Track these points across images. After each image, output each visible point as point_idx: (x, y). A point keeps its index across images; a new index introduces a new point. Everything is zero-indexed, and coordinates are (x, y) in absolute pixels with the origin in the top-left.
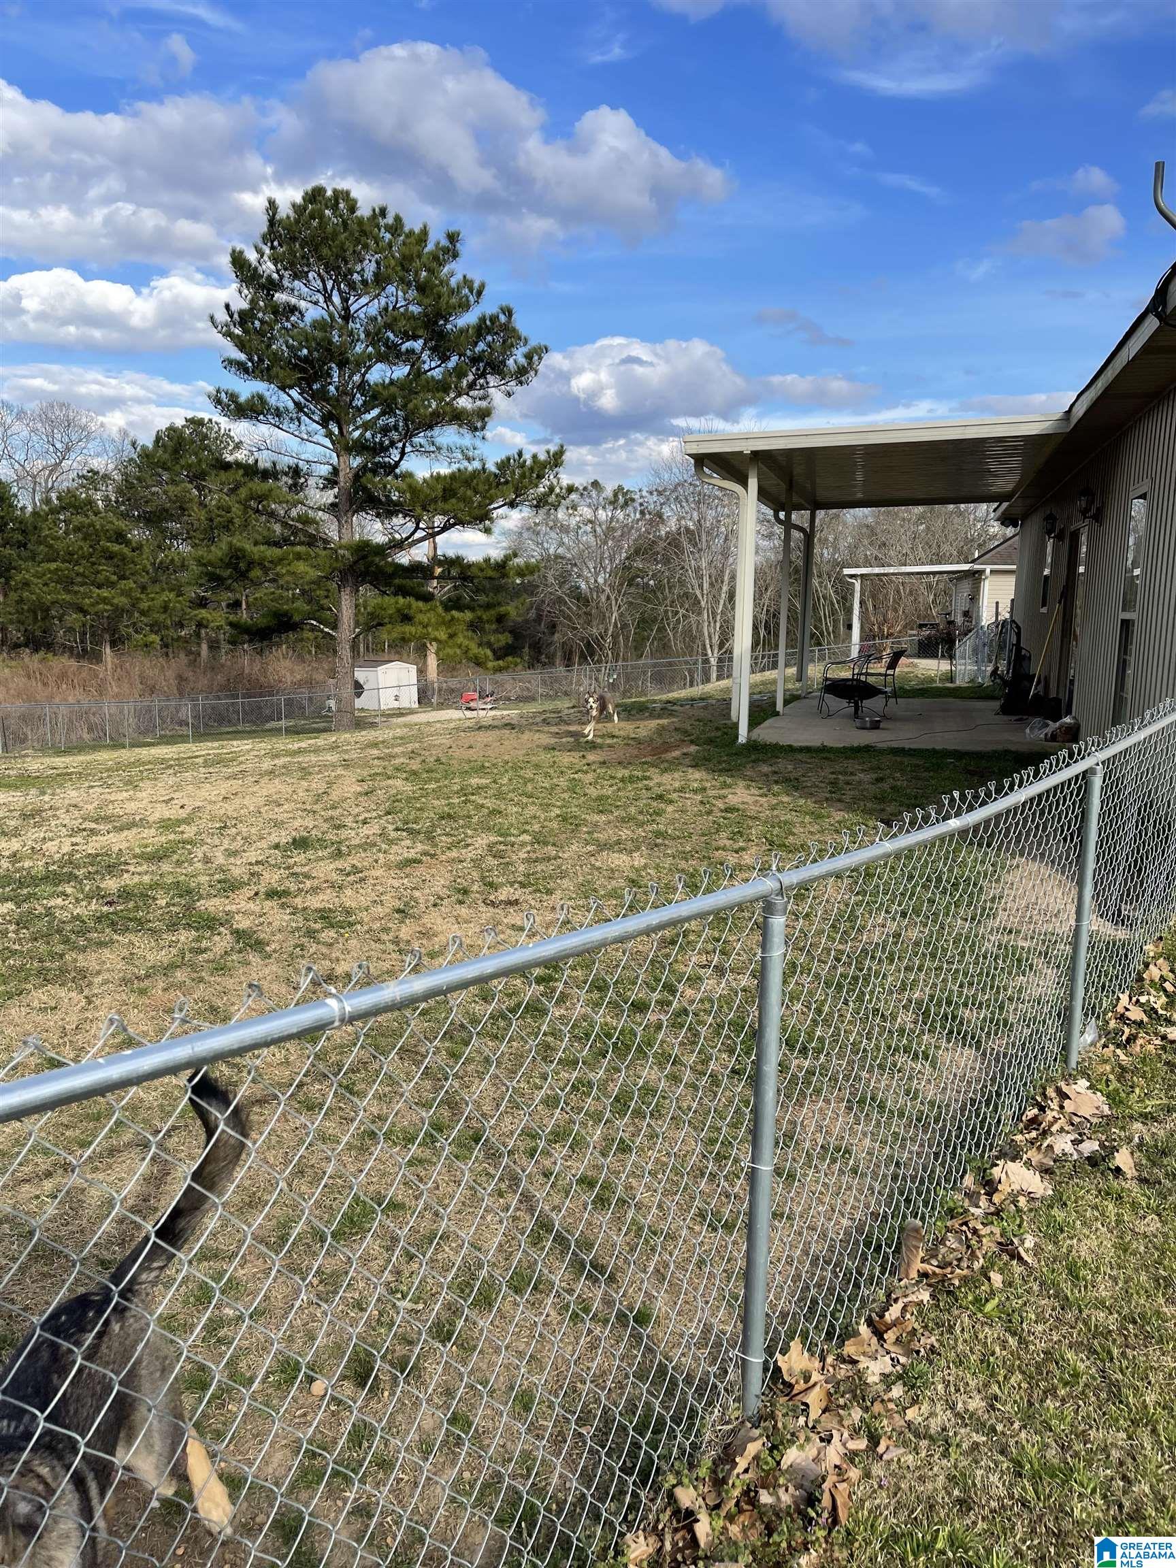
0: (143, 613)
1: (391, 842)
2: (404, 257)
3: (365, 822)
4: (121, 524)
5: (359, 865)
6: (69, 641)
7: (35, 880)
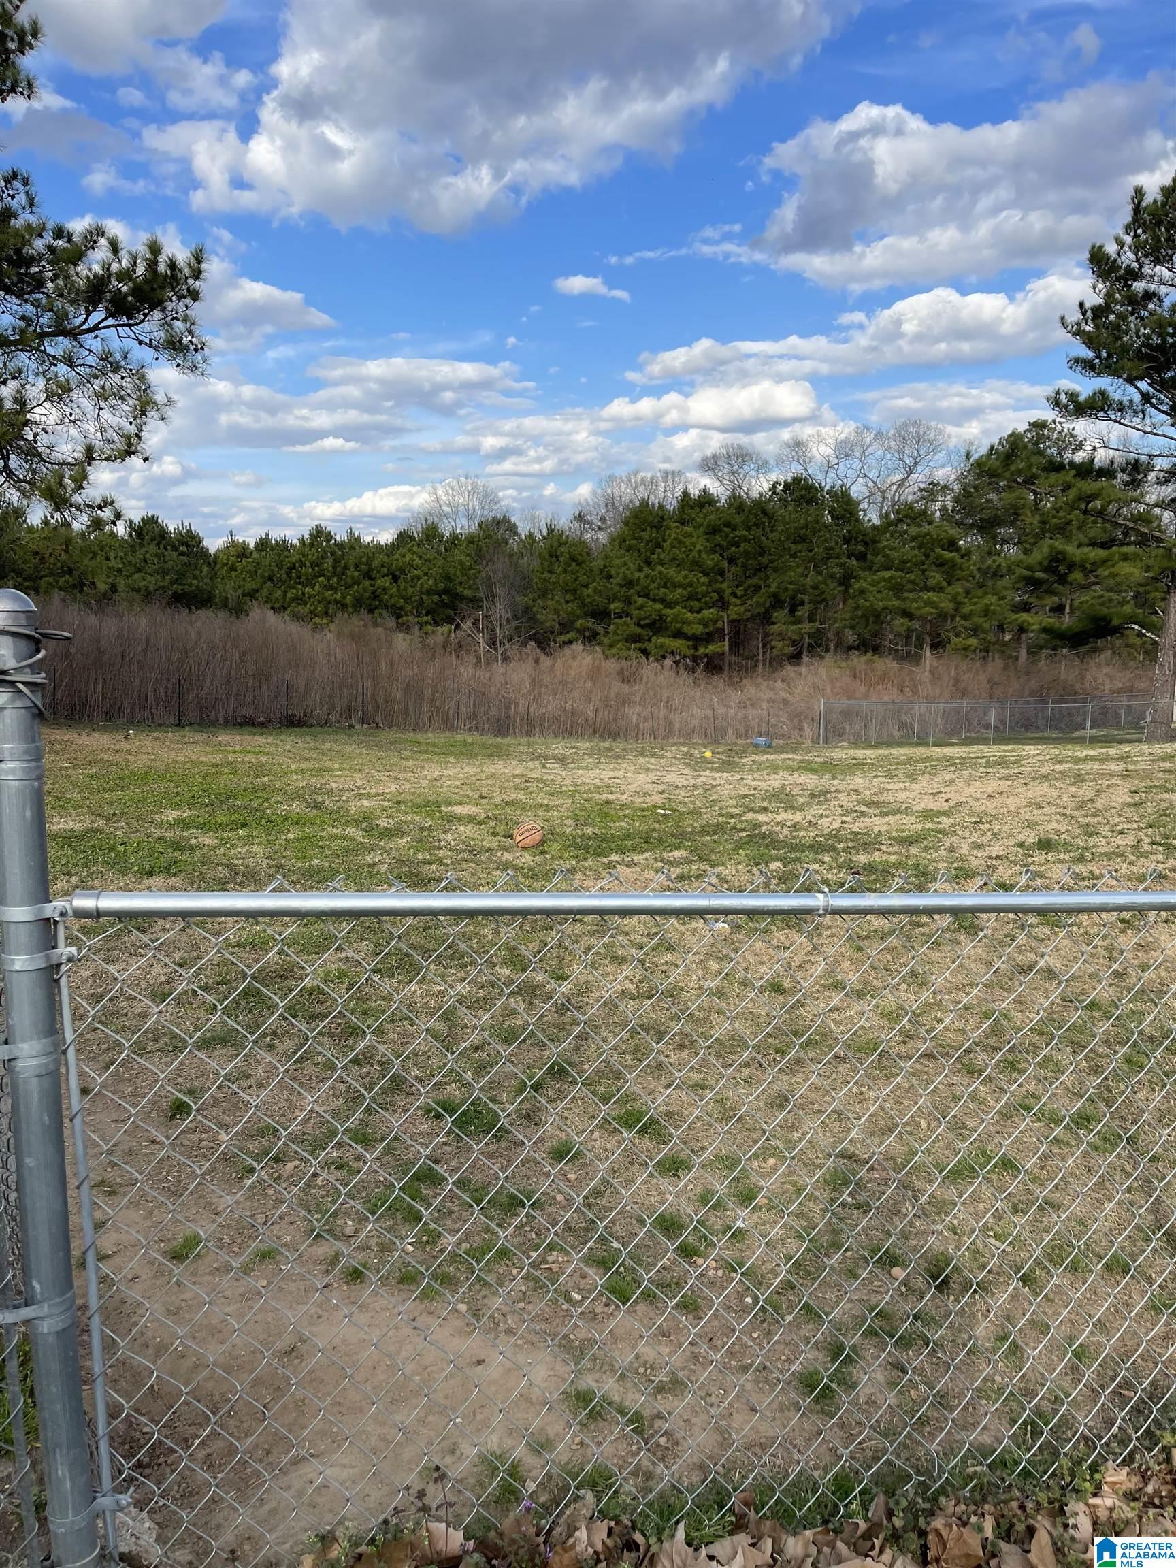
0: (965, 617)
1: (1144, 855)
3: (1121, 832)
4: (954, 532)
5: (1097, 872)
6: (897, 645)
7: (804, 847)
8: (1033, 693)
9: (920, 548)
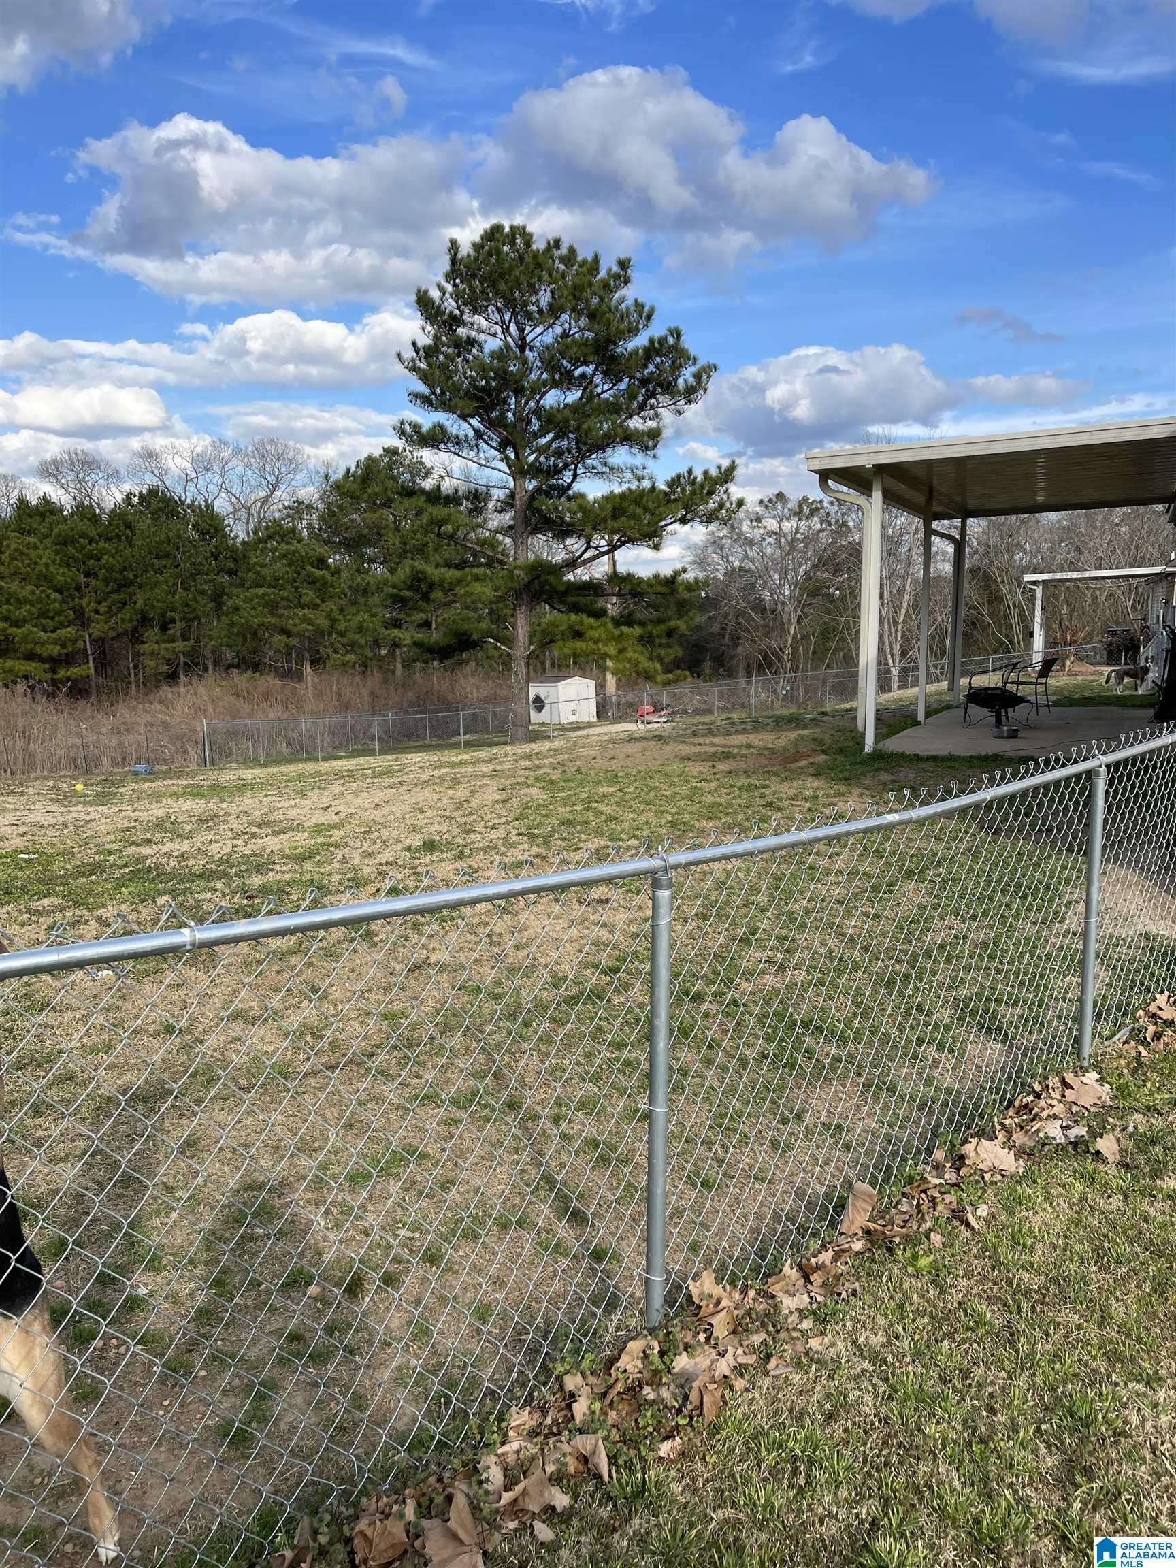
0: (341, 634)
1: (512, 846)
2: (575, 287)
3: (493, 827)
4: (322, 550)
5: (475, 866)
6: (276, 662)
7: (193, 877)
8: (411, 704)
9: (290, 565)
